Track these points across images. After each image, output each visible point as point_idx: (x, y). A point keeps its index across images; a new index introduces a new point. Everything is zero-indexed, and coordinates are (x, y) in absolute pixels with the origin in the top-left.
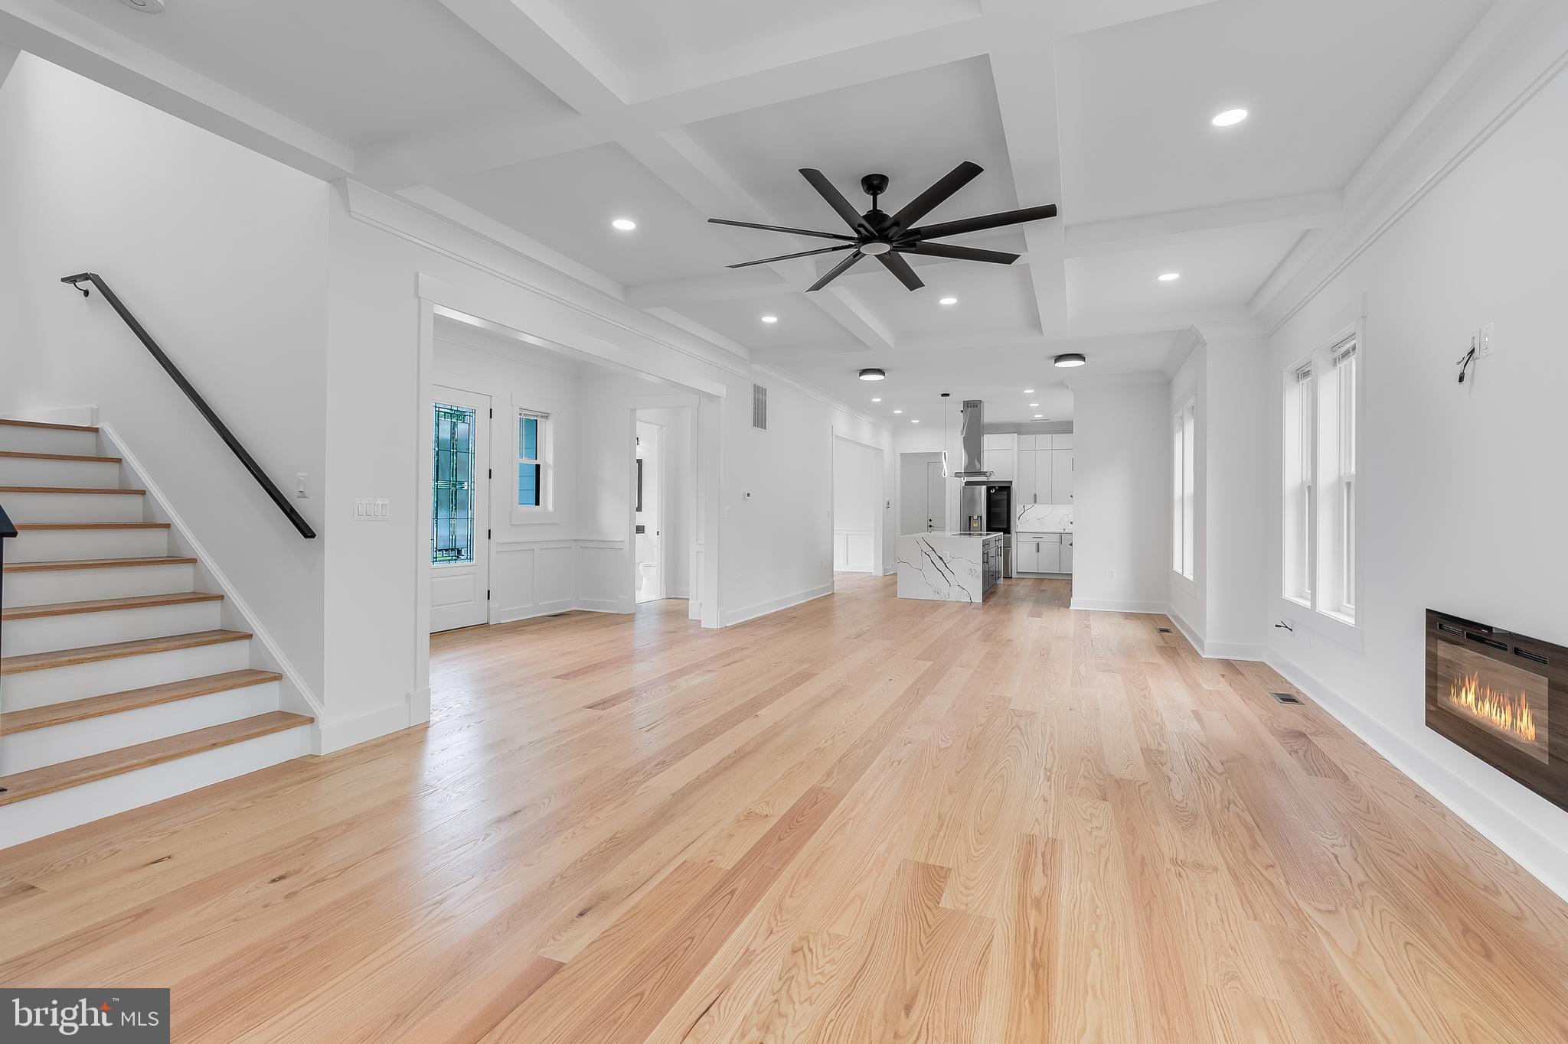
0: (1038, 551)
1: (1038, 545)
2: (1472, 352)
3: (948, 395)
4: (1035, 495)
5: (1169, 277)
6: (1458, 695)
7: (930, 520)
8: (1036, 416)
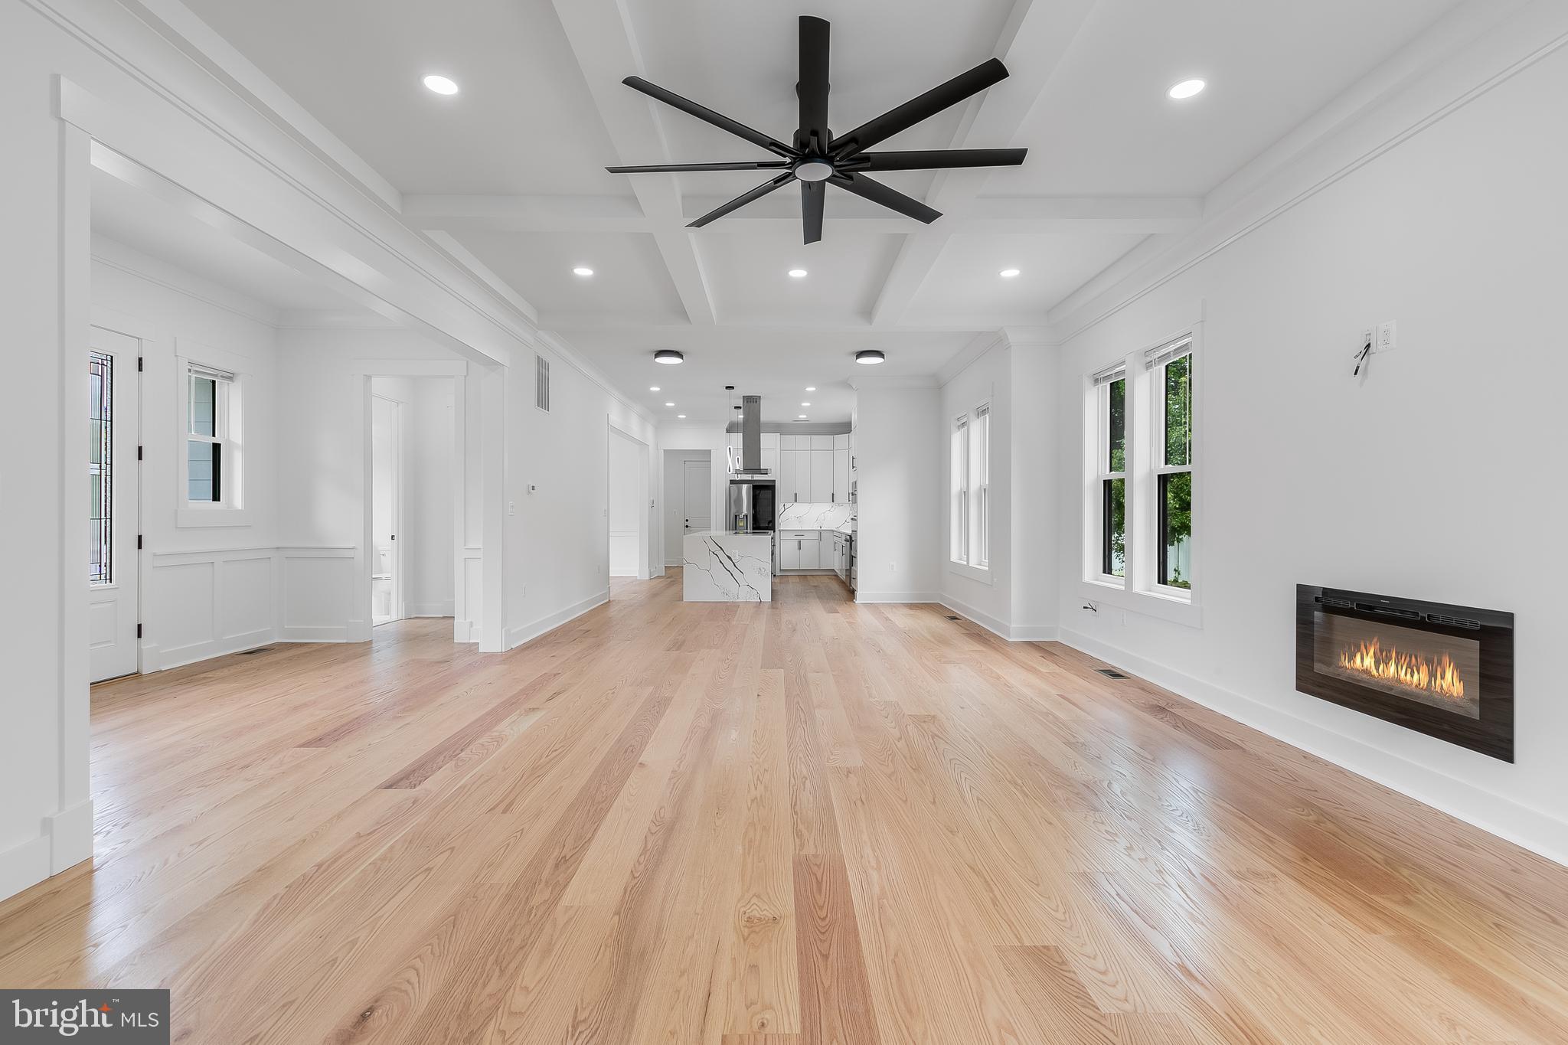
0: (800, 548)
1: (800, 542)
2: (1369, 346)
3: (732, 388)
4: (796, 494)
5: (1010, 273)
6: (1352, 658)
7: (687, 520)
8: (801, 416)
